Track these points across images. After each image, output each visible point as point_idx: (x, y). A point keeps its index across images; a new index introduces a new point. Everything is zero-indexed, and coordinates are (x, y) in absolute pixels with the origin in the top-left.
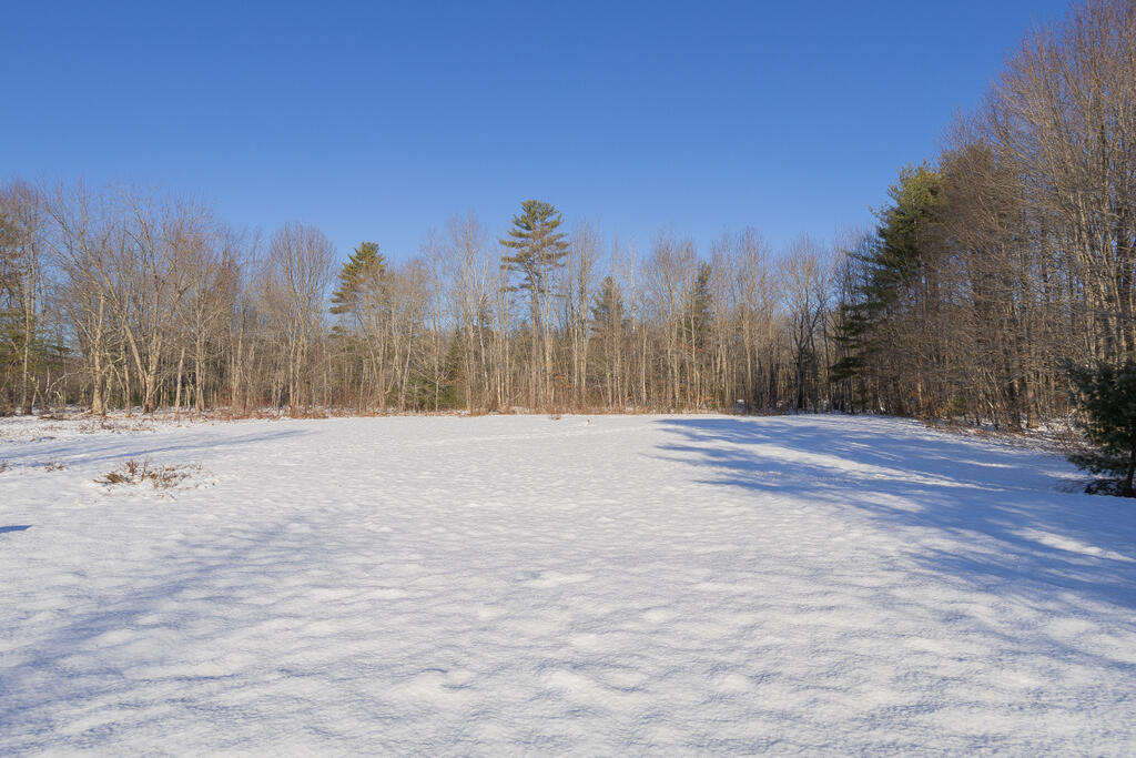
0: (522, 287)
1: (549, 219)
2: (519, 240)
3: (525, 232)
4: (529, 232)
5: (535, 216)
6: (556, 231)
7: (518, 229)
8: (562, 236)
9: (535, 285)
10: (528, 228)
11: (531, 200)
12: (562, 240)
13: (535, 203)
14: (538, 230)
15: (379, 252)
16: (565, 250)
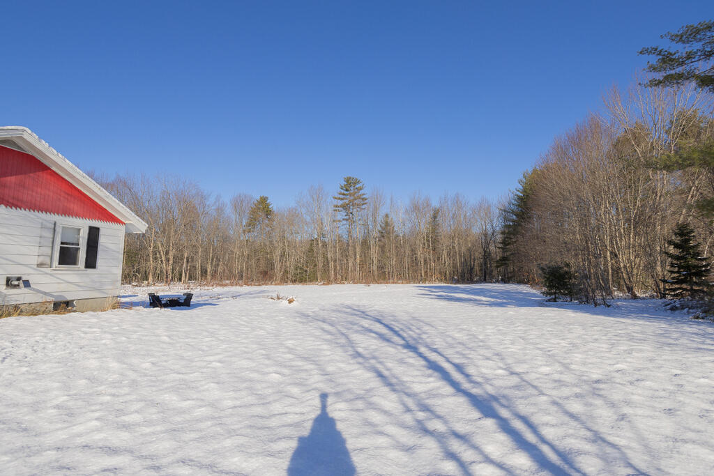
0: (344, 219)
1: (357, 186)
2: (341, 196)
3: (345, 192)
4: (347, 192)
5: (350, 184)
6: (361, 192)
7: (343, 191)
8: (364, 194)
9: (350, 219)
10: (347, 190)
11: (348, 176)
12: (364, 196)
13: (350, 178)
14: (352, 192)
15: (268, 201)
16: (365, 202)
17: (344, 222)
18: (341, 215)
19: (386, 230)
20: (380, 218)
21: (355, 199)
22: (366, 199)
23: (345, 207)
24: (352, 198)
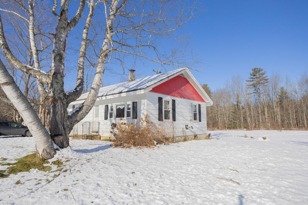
0: (254, 93)
1: (261, 72)
2: (252, 80)
3: (254, 77)
4: (255, 77)
5: (256, 72)
6: (264, 76)
7: (252, 77)
8: (266, 77)
9: (257, 92)
10: (254, 76)
11: (255, 68)
12: (266, 78)
13: (256, 68)
14: (258, 76)
15: (208, 87)
16: (268, 81)
17: (254, 94)
18: (252, 90)
19: (283, 97)
20: (279, 90)
21: (260, 80)
22: (268, 80)
23: (254, 86)
24: (258, 80)
